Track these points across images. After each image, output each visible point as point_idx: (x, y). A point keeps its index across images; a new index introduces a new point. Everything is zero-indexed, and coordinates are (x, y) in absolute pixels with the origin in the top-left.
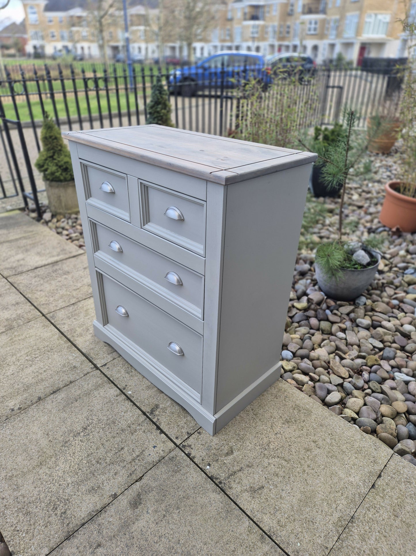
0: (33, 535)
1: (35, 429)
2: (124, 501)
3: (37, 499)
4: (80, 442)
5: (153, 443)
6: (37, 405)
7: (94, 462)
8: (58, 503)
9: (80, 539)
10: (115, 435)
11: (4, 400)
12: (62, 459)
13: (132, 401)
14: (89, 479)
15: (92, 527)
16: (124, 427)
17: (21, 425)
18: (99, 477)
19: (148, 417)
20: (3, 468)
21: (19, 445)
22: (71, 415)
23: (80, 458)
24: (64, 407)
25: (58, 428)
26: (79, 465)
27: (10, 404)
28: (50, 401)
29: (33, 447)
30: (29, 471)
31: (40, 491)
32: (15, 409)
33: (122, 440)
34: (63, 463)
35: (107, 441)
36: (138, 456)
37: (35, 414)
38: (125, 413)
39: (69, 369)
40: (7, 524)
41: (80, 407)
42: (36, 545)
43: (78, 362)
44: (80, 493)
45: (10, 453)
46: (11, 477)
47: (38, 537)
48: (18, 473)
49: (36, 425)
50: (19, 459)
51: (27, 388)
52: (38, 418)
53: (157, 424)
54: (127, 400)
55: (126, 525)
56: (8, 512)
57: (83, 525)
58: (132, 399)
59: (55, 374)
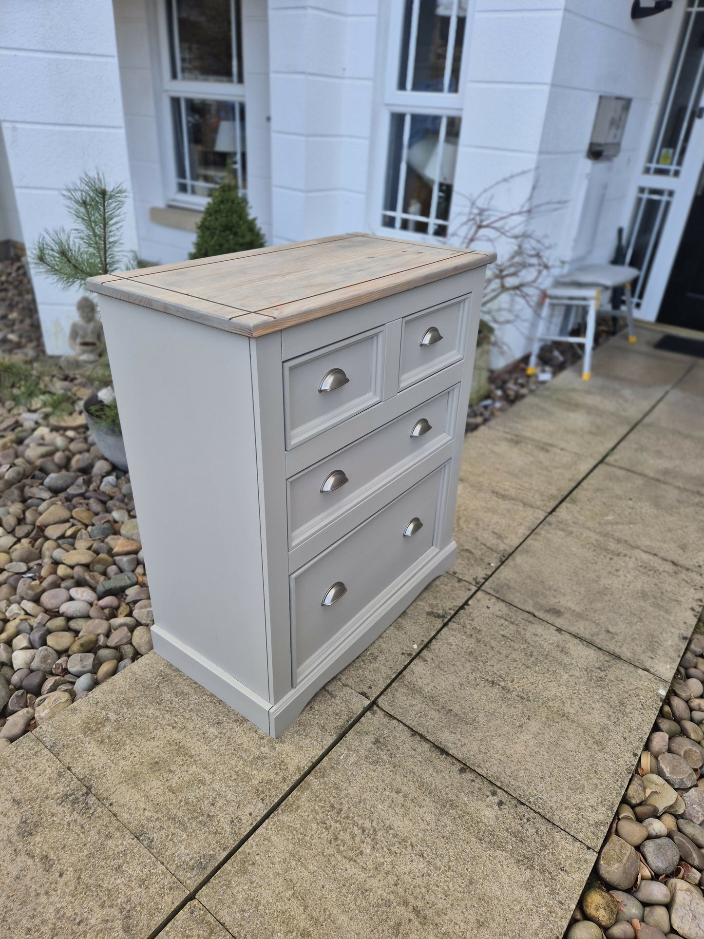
0: (636, 688)
1: (519, 748)
2: (559, 622)
3: (603, 701)
4: (515, 682)
5: (485, 610)
6: (479, 766)
7: (533, 659)
8: (594, 678)
9: (612, 647)
10: (489, 647)
11: (487, 833)
12: (546, 694)
13: (430, 641)
14: (554, 657)
15: (597, 641)
16: (473, 641)
17: (522, 774)
18: (547, 650)
19: (450, 620)
20: (593, 760)
21: (553, 757)
22: (477, 709)
23: (535, 674)
24: (467, 723)
25: (506, 717)
26: (544, 673)
27: (491, 816)
28: (465, 749)
29: (547, 736)
30: (579, 725)
31: (593, 702)
32: (497, 801)
33: (492, 639)
34: (550, 691)
35: (500, 654)
36: (506, 620)
37: (495, 762)
38: (451, 645)
39: (382, 750)
40: (644, 719)
41: (461, 701)
42: (641, 683)
43: (361, 741)
44: (573, 661)
45: (569, 764)
46: (597, 743)
47: (635, 683)
48: (588, 738)
49: (512, 750)
50: (571, 745)
51: (446, 804)
52: (501, 752)
53: (457, 609)
54: (428, 647)
55: (580, 616)
56: (634, 725)
57: (600, 649)
58: (425, 642)
59: (401, 770)
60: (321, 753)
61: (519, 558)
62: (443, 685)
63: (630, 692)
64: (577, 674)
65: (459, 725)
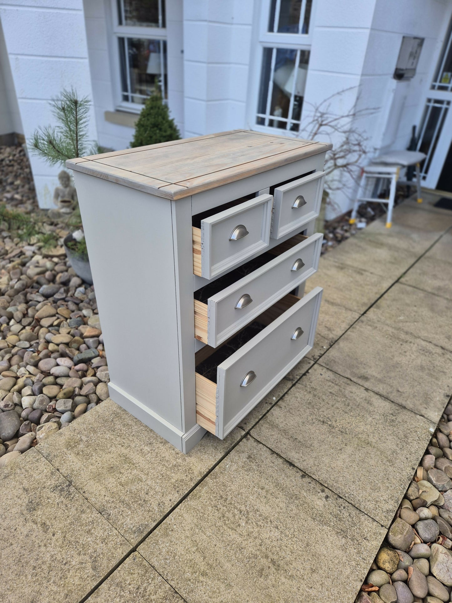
0: (415, 427)
1: (340, 463)
2: (367, 384)
3: (394, 435)
4: (337, 422)
5: (319, 376)
6: (314, 474)
7: (349, 408)
8: (389, 420)
9: (400, 401)
10: (321, 400)
11: (318, 515)
12: (357, 429)
13: (284, 395)
14: (363, 407)
15: (391, 397)
16: (311, 395)
17: (341, 479)
18: (358, 402)
19: (297, 382)
20: (387, 472)
21: (361, 469)
22: (313, 438)
23: (350, 417)
24: (306, 447)
25: (331, 444)
26: (356, 417)
27: (321, 505)
28: (305, 463)
29: (357, 456)
30: (378, 450)
31: (388, 435)
32: (325, 495)
33: (323, 394)
34: (360, 428)
35: (328, 404)
36: (333, 383)
37: (324, 471)
38: (297, 398)
39: (253, 463)
40: (420, 447)
41: (303, 433)
42: (419, 424)
43: (239, 457)
44: (375, 410)
45: (371, 473)
46: (389, 461)
47: (415, 424)
48: (383, 457)
49: (335, 464)
50: (372, 462)
51: (293, 497)
52: (328, 465)
53: (301, 375)
54: (282, 399)
55: (380, 381)
56: (413, 450)
57: (392, 402)
58: (281, 396)
59: (264, 475)
60: (214, 464)
61: (341, 344)
62: (292, 423)
63: (411, 430)
64: (378, 417)
65: (301, 448)
